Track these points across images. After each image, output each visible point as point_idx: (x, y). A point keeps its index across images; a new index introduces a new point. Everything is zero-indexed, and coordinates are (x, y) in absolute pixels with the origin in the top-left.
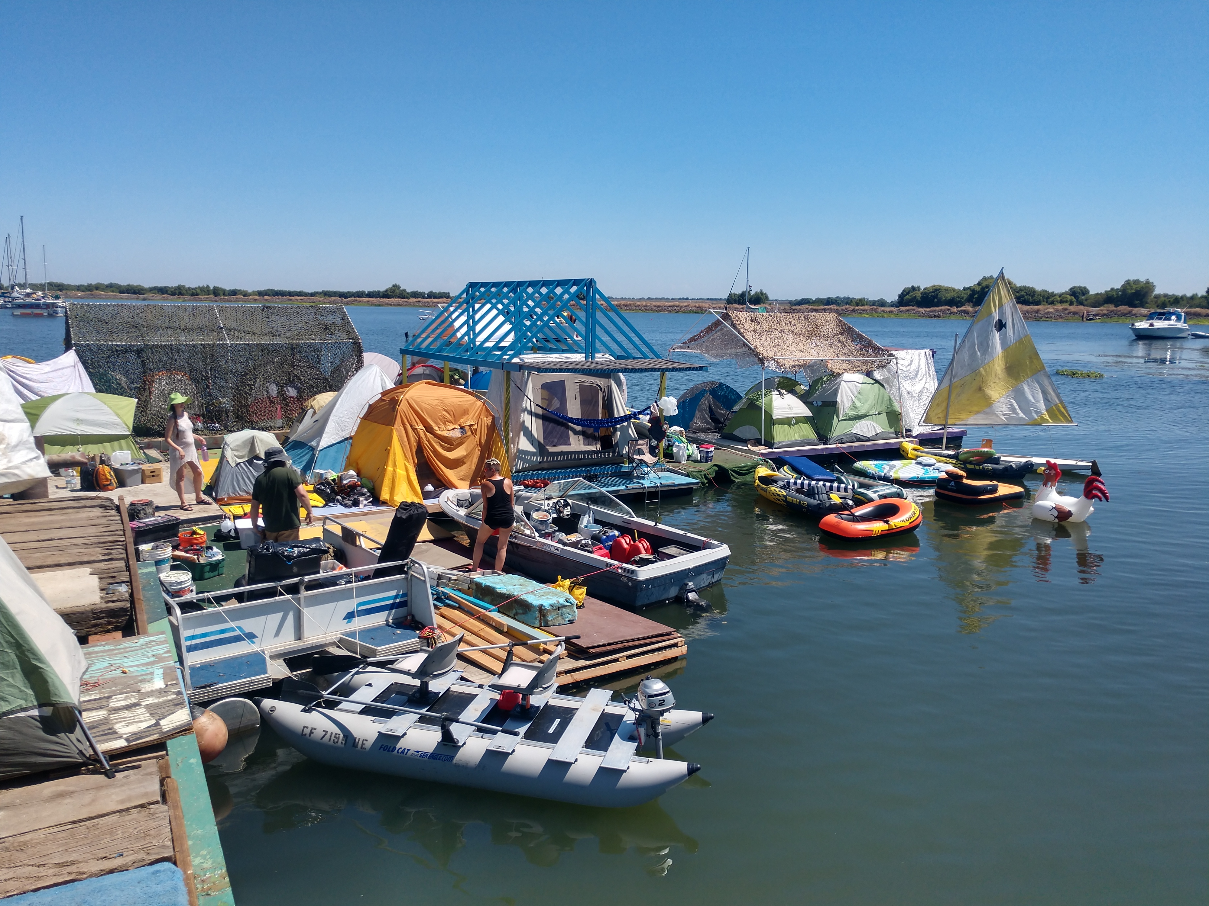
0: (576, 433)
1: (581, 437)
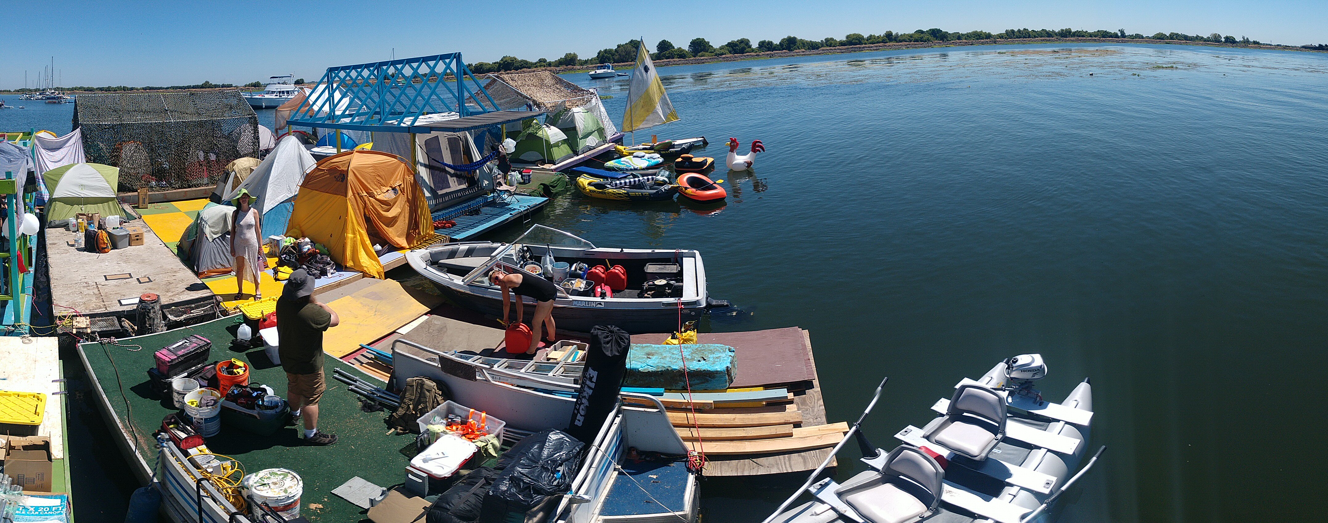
0: (452, 176)
1: (455, 178)
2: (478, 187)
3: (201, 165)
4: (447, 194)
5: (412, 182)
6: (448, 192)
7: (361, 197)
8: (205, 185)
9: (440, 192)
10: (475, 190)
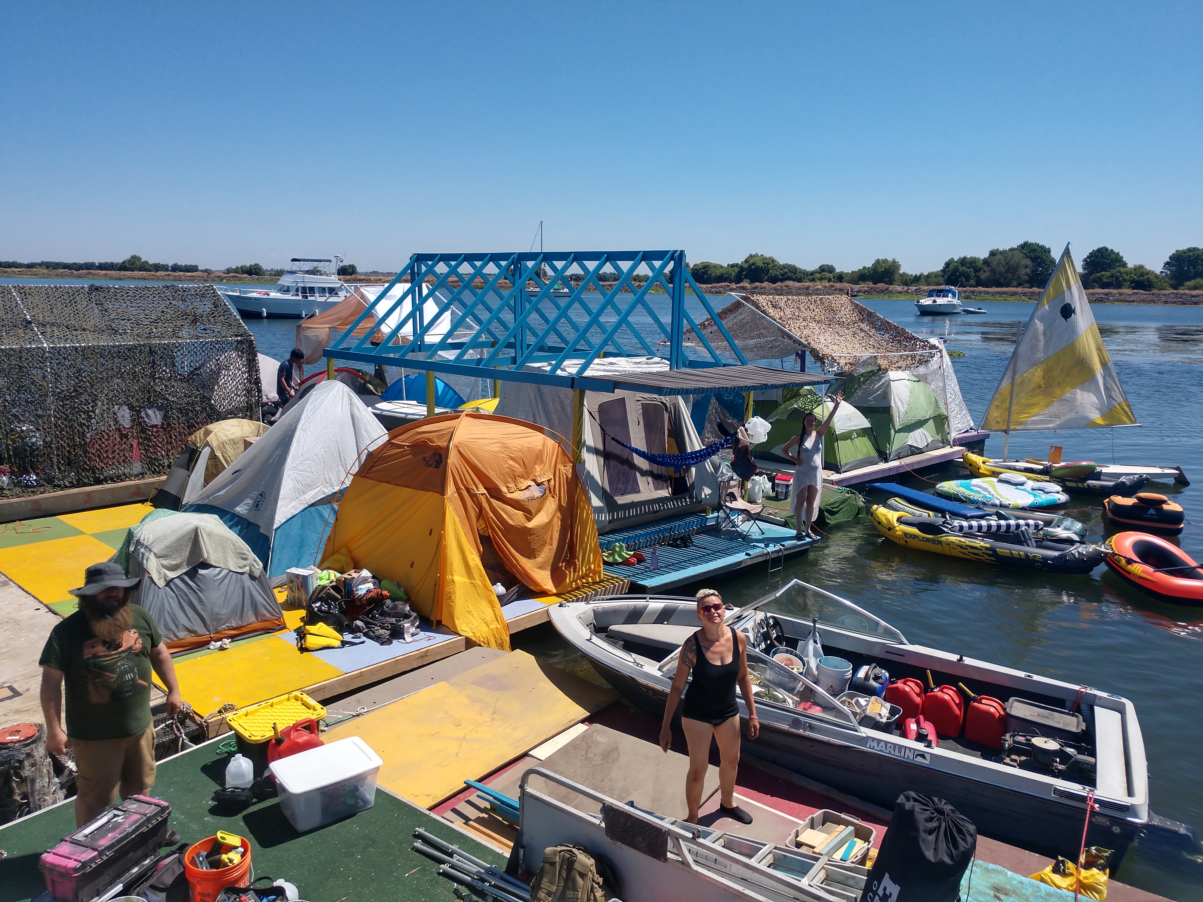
0: (644, 473)
1: (650, 479)
2: (691, 497)
3: (126, 436)
4: (633, 505)
5: (570, 476)
6: (635, 500)
7: (473, 496)
8: (136, 476)
9: (621, 500)
10: (686, 502)
